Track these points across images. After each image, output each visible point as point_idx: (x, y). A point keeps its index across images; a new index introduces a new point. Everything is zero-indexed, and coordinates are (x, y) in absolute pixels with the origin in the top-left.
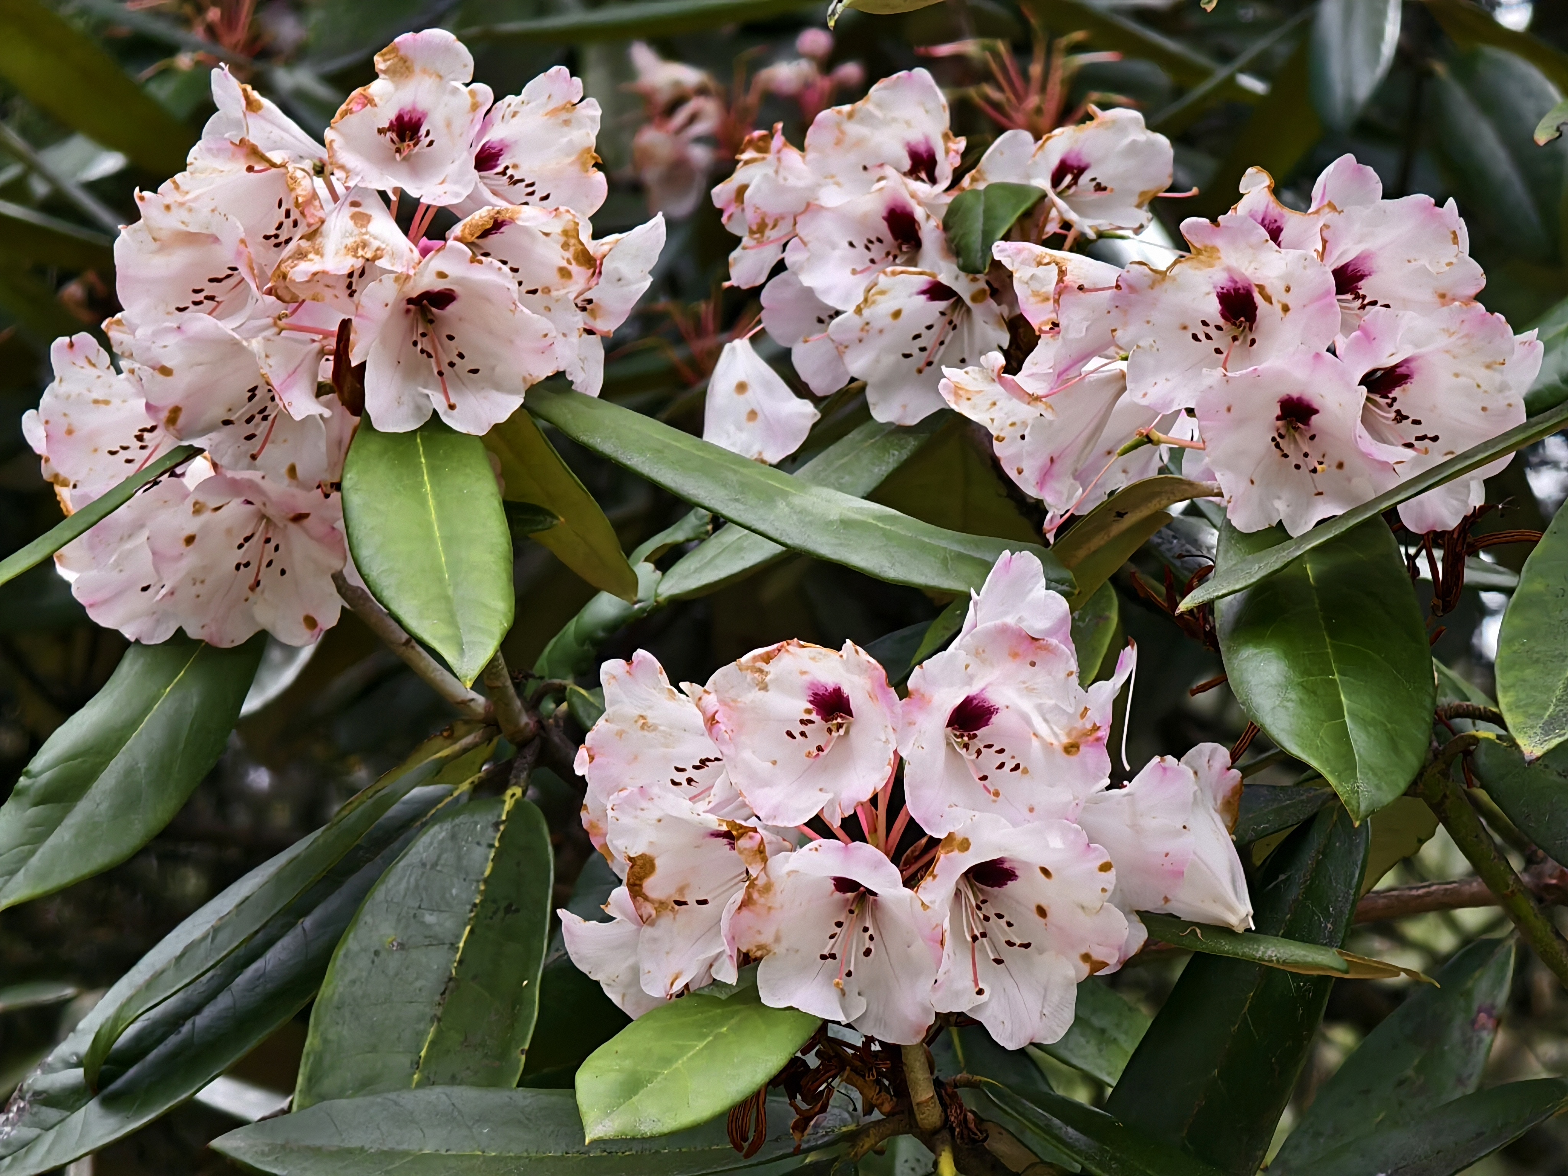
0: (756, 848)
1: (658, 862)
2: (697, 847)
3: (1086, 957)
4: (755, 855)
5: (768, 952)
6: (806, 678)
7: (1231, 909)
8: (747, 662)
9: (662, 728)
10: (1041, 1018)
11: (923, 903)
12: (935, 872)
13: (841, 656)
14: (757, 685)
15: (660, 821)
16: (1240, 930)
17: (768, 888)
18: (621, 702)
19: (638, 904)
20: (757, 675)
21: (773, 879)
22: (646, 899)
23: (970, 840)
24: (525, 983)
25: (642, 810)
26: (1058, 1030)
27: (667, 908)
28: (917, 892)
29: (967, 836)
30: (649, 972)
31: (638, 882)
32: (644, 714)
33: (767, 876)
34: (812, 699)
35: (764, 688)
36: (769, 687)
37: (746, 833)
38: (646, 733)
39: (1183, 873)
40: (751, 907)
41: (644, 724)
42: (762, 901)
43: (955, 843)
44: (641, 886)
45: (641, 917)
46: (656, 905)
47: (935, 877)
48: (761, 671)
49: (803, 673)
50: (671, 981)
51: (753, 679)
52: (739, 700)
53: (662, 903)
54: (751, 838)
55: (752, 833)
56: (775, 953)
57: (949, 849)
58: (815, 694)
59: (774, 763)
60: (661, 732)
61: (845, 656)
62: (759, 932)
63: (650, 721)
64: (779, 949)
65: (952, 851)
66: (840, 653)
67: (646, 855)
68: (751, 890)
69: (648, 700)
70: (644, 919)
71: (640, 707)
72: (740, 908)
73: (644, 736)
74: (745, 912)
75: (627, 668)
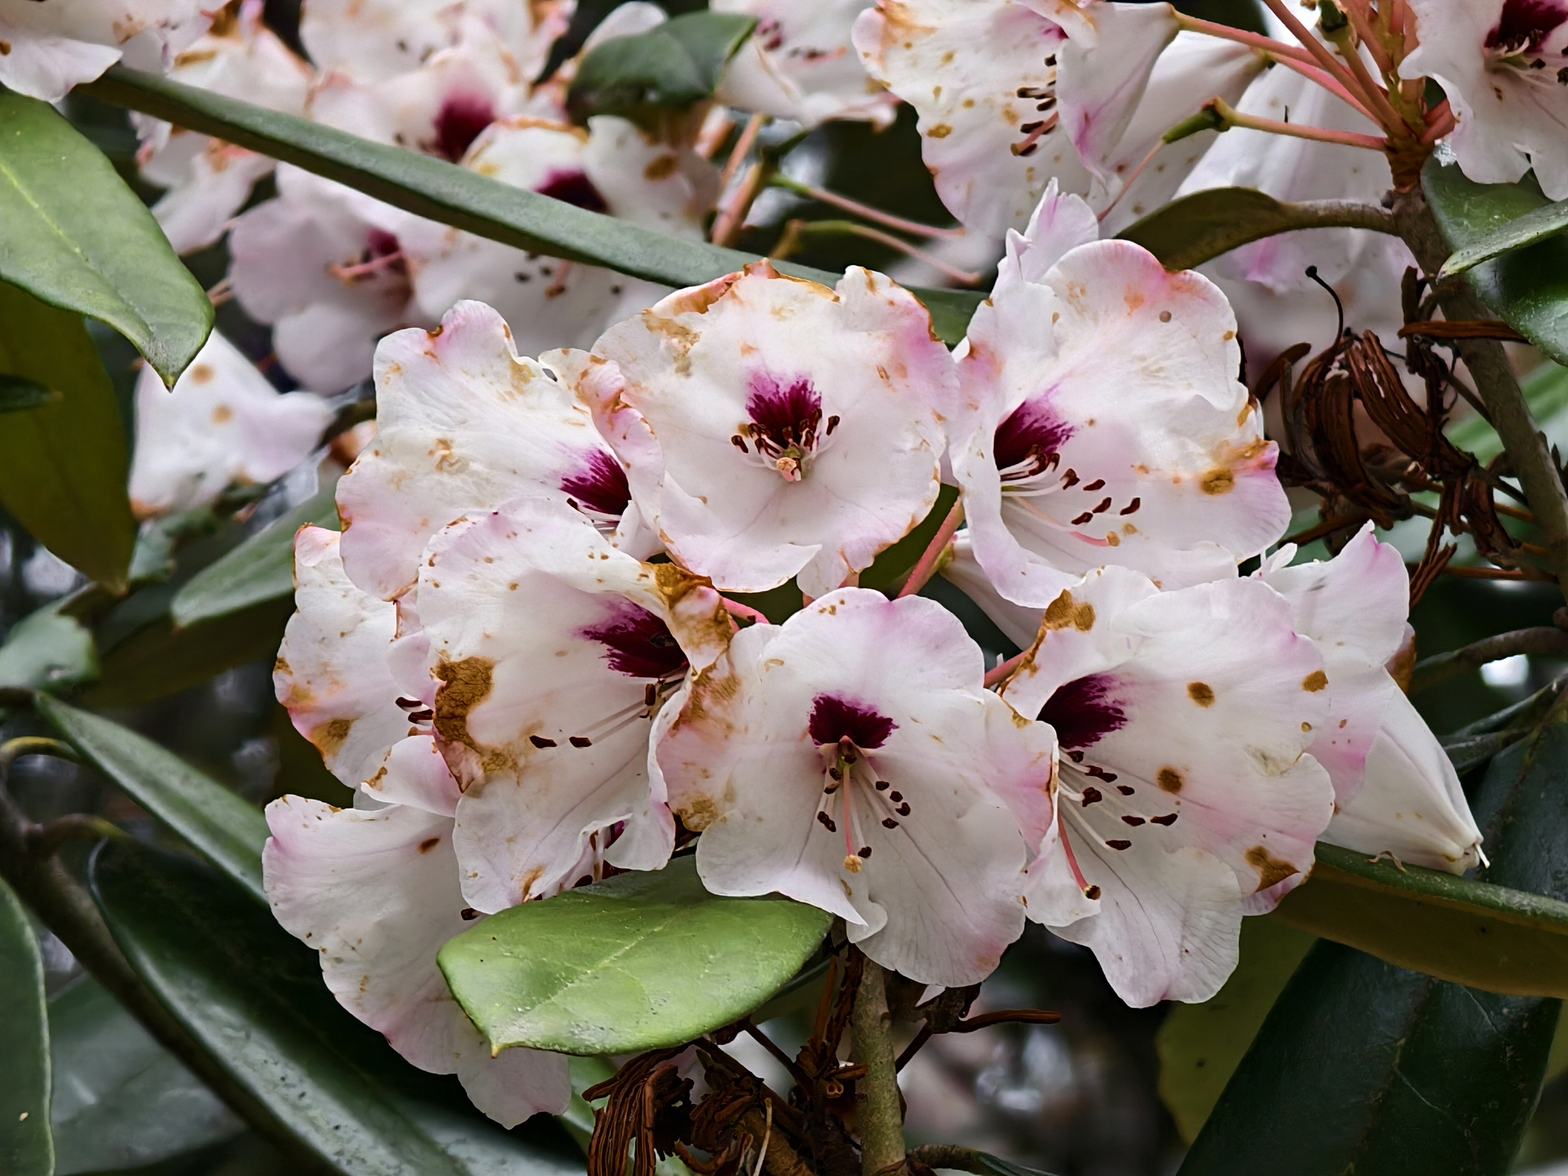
0: (711, 614)
1: (497, 675)
2: (560, 654)
3: (1258, 856)
4: (709, 627)
5: (714, 815)
6: (751, 362)
7: (1450, 829)
8: (664, 311)
9: (475, 466)
10: (1181, 955)
11: (1016, 715)
12: (1037, 660)
13: (837, 299)
14: (675, 359)
15: (514, 587)
16: (1460, 867)
17: (731, 686)
18: (407, 417)
19: (451, 756)
20: (675, 341)
21: (740, 671)
22: (471, 744)
23: (1096, 610)
24: (24, 1116)
25: (489, 560)
26: (1210, 979)
27: (504, 763)
28: (1001, 694)
29: (1090, 602)
30: (475, 875)
31: (459, 711)
32: (448, 436)
33: (730, 662)
34: (753, 406)
35: (685, 370)
36: (692, 369)
37: (693, 587)
38: (445, 478)
39: (1364, 760)
40: (698, 724)
41: (444, 458)
42: (717, 711)
43: (1073, 611)
44: (463, 718)
45: (458, 779)
46: (485, 759)
47: (1034, 670)
48: (684, 332)
49: (748, 350)
50: (523, 884)
51: (669, 348)
52: (643, 385)
53: (496, 755)
54: (702, 595)
55: (703, 588)
56: (724, 820)
57: (1061, 622)
58: (759, 398)
59: (705, 500)
60: (473, 474)
61: (843, 299)
62: (706, 774)
63: (457, 451)
64: (733, 813)
65: (1066, 624)
66: (836, 293)
67: (477, 660)
68: (700, 690)
69: (460, 406)
70: (463, 786)
71: (443, 423)
72: (676, 726)
73: (441, 483)
74: (685, 733)
75: (428, 345)
